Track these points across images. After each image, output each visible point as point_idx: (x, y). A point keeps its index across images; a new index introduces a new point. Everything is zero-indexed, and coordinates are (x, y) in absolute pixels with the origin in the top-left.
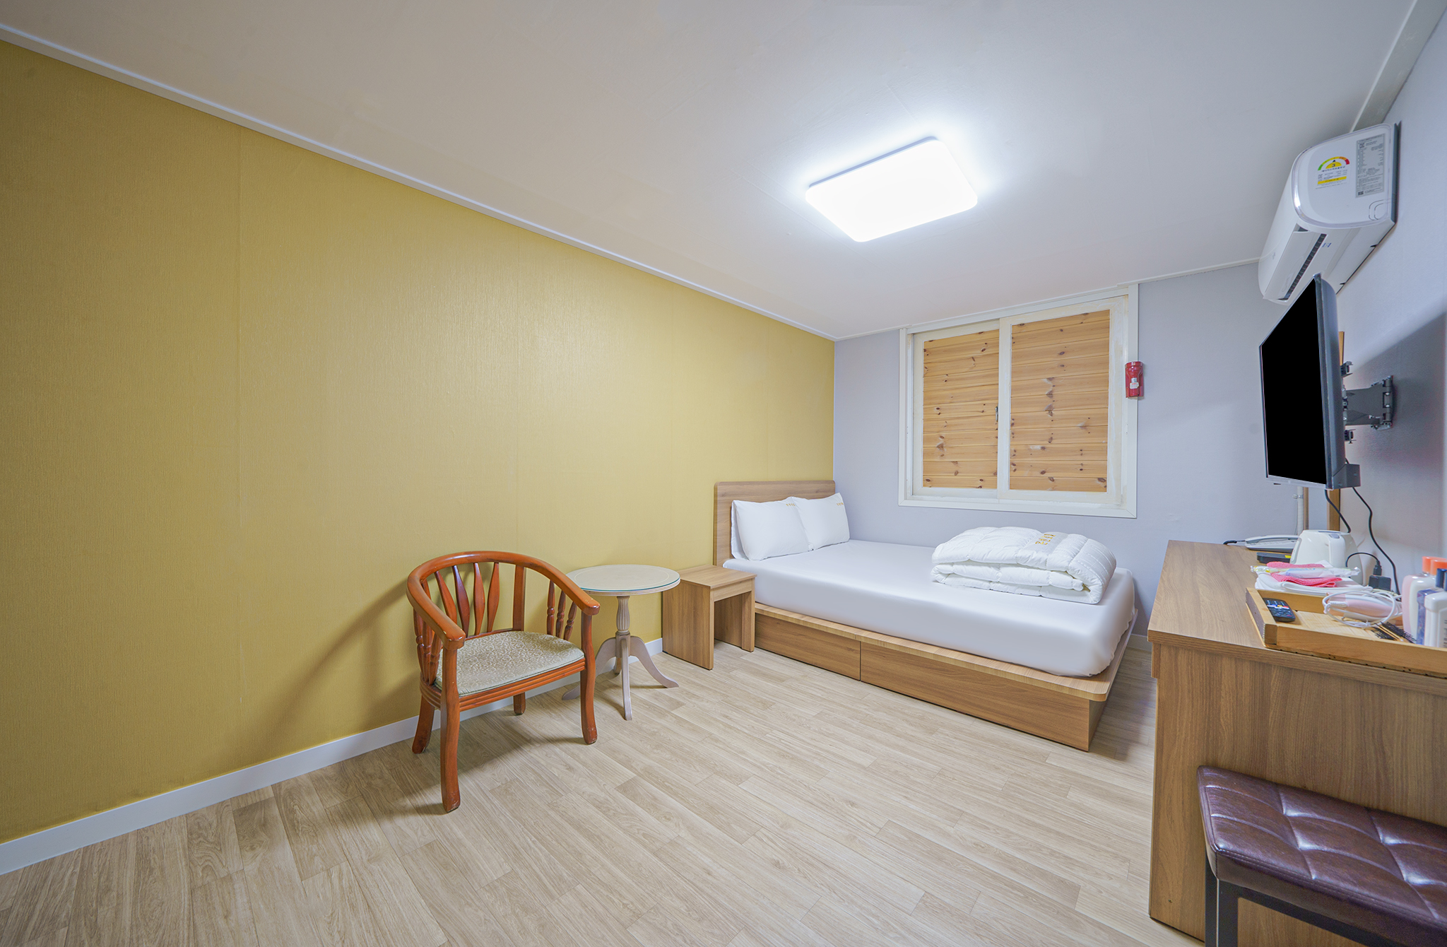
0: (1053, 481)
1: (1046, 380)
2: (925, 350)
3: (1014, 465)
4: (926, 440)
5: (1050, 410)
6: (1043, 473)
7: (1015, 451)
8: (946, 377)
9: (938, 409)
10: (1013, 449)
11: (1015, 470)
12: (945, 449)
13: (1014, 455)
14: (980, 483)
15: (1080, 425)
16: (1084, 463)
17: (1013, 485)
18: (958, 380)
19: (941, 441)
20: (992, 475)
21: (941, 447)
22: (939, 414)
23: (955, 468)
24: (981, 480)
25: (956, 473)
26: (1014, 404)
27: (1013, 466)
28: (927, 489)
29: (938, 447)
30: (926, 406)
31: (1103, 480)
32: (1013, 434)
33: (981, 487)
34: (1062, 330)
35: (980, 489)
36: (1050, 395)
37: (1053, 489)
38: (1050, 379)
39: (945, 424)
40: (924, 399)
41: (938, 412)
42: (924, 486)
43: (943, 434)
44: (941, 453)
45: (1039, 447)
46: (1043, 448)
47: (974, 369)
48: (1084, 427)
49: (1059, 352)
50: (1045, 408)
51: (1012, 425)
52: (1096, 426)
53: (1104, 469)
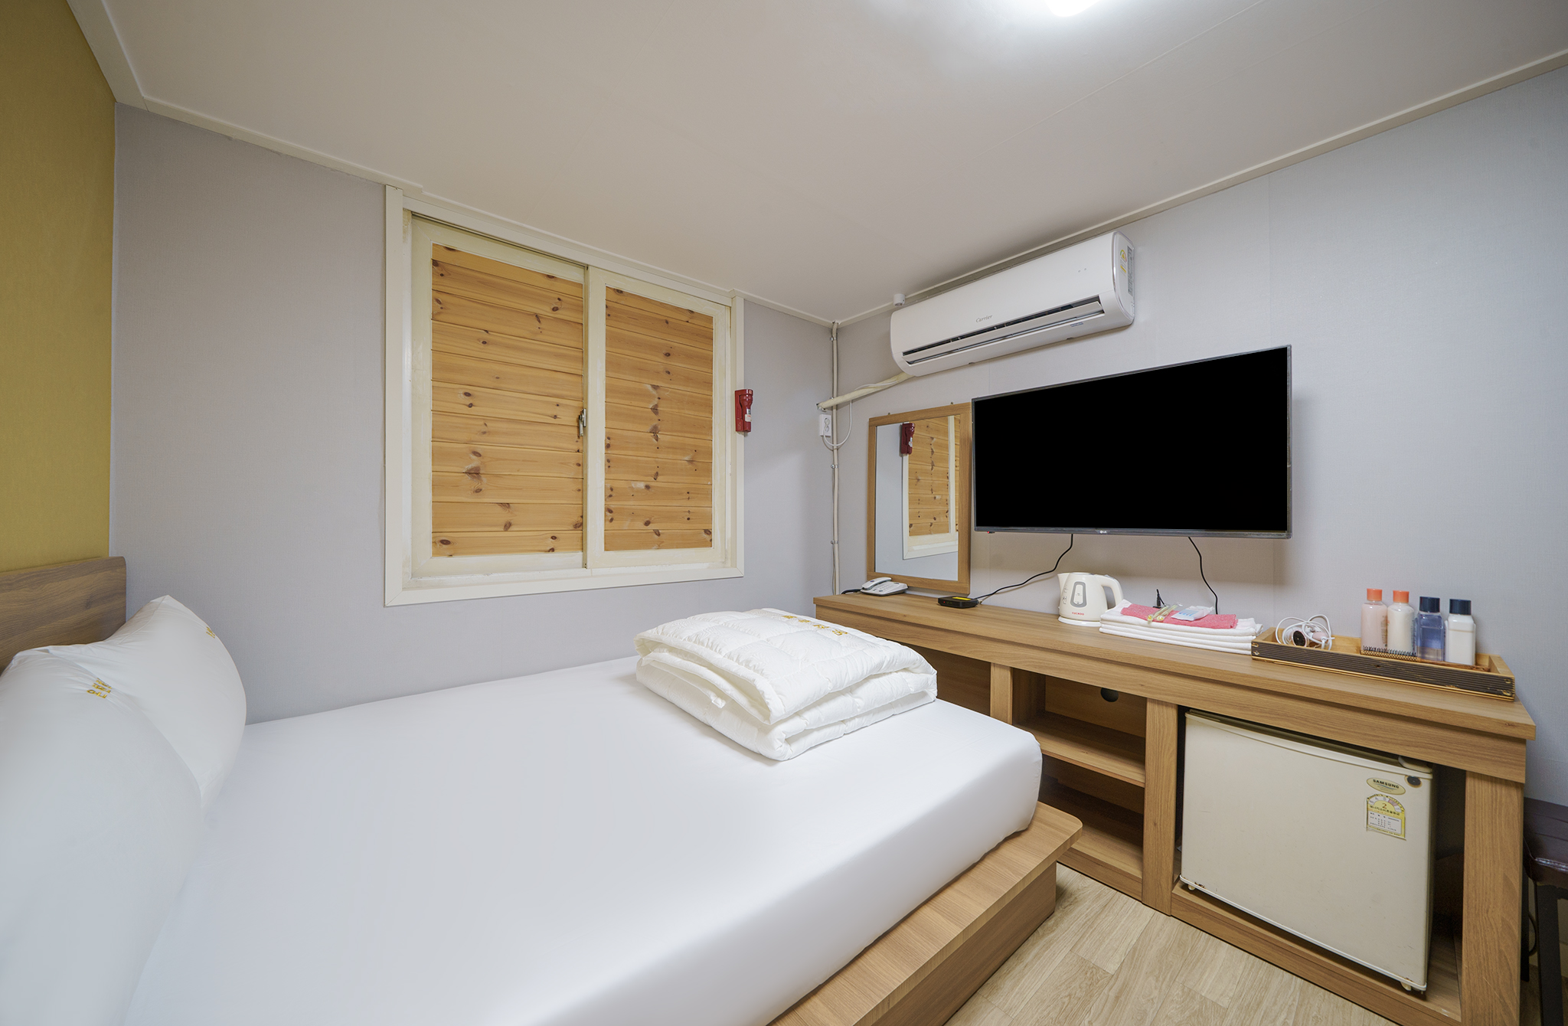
0: (659, 535)
1: (649, 387)
2: (435, 263)
3: (610, 511)
4: (437, 456)
5: (655, 431)
6: (647, 523)
7: (612, 489)
8: (485, 336)
9: (467, 394)
10: (609, 486)
11: (612, 520)
12: (484, 479)
13: (610, 496)
14: (551, 543)
15: (687, 458)
16: (692, 509)
17: (610, 544)
18: (508, 347)
19: (475, 462)
20: (572, 528)
21: (474, 473)
22: (471, 406)
23: (504, 516)
24: (554, 538)
25: (508, 526)
26: (610, 414)
27: (608, 514)
28: (444, 561)
29: (469, 473)
30: (437, 384)
31: (708, 532)
32: (608, 461)
33: (552, 550)
34: (667, 322)
35: (551, 554)
36: (655, 410)
37: (659, 548)
38: (655, 387)
39: (484, 429)
40: (436, 367)
41: (468, 400)
42: (436, 554)
43: (479, 448)
44: (475, 484)
45: (642, 485)
46: (647, 487)
47: (540, 337)
48: (691, 462)
49: (665, 352)
50: (648, 429)
51: (608, 446)
52: (700, 462)
53: (709, 518)
